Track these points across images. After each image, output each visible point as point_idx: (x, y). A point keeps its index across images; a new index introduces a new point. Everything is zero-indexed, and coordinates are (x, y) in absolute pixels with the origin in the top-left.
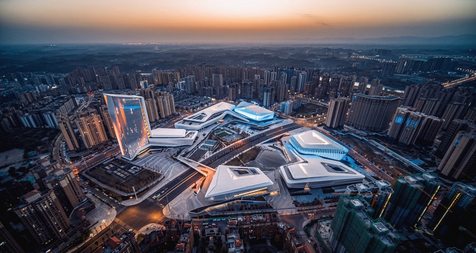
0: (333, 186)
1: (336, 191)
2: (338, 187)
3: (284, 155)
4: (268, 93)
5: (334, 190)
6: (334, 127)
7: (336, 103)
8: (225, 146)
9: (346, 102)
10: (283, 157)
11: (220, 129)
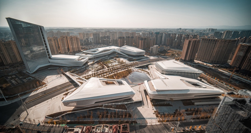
0: (193, 99)
1: (196, 104)
2: (197, 100)
3: (149, 75)
4: (143, 41)
5: (194, 103)
6: (187, 60)
7: (190, 42)
8: (106, 68)
9: (197, 41)
10: (149, 76)
11: (107, 59)
